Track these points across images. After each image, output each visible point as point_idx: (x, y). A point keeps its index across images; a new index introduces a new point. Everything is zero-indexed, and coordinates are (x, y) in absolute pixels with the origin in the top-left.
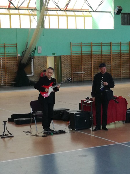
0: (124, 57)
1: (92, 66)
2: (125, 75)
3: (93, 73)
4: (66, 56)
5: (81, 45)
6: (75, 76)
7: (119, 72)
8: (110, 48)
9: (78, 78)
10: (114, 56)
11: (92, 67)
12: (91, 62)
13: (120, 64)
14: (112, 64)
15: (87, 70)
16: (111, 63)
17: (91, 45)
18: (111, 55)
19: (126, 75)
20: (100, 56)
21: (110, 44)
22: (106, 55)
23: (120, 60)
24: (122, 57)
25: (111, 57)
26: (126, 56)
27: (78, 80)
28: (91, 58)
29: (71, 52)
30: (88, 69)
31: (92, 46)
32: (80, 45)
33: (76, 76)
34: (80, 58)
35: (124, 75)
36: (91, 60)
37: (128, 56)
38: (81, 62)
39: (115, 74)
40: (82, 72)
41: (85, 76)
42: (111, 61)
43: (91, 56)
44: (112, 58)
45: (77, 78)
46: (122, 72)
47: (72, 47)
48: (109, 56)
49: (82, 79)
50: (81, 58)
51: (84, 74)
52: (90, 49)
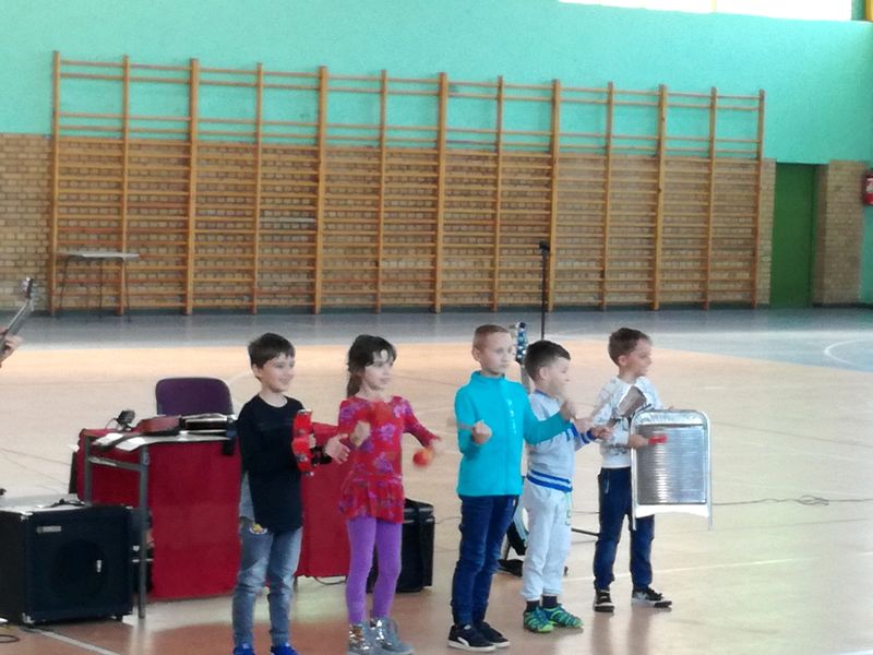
0: (400, 168)
1: (186, 215)
2: (401, 289)
3: (191, 262)
4: (21, 141)
5: (122, 73)
6: (72, 277)
7: (367, 266)
8: (312, 107)
9: (93, 290)
10: (337, 159)
11: (192, 225)
12: (186, 188)
13: (376, 215)
14: (321, 214)
15: (153, 237)
16: (314, 203)
17: (189, 78)
18: (316, 154)
19: (411, 289)
20: (249, 157)
21: (318, 82)
22: (286, 152)
23: (377, 191)
24: (391, 167)
25: (315, 166)
26: (418, 168)
27: (93, 303)
28: (187, 162)
29: (54, 114)
30: (163, 238)
31: (196, 85)
32: (118, 72)
33: (82, 277)
34: (111, 159)
35: (393, 290)
36: (187, 176)
37: (426, 168)
38: (119, 186)
39: (339, 277)
40: (123, 255)
41: (141, 283)
42: (314, 190)
43: (187, 150)
44: (323, 172)
45: (83, 290)
46: (383, 265)
47: (62, 83)
48: (308, 160)
49: (118, 298)
50: (120, 160)
51: (131, 266)
52: (182, 102)
